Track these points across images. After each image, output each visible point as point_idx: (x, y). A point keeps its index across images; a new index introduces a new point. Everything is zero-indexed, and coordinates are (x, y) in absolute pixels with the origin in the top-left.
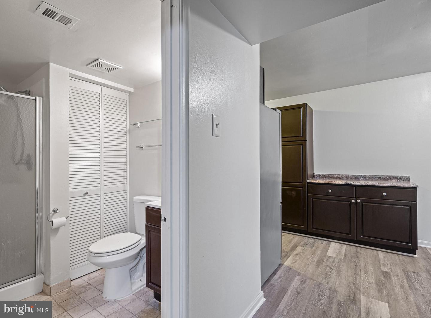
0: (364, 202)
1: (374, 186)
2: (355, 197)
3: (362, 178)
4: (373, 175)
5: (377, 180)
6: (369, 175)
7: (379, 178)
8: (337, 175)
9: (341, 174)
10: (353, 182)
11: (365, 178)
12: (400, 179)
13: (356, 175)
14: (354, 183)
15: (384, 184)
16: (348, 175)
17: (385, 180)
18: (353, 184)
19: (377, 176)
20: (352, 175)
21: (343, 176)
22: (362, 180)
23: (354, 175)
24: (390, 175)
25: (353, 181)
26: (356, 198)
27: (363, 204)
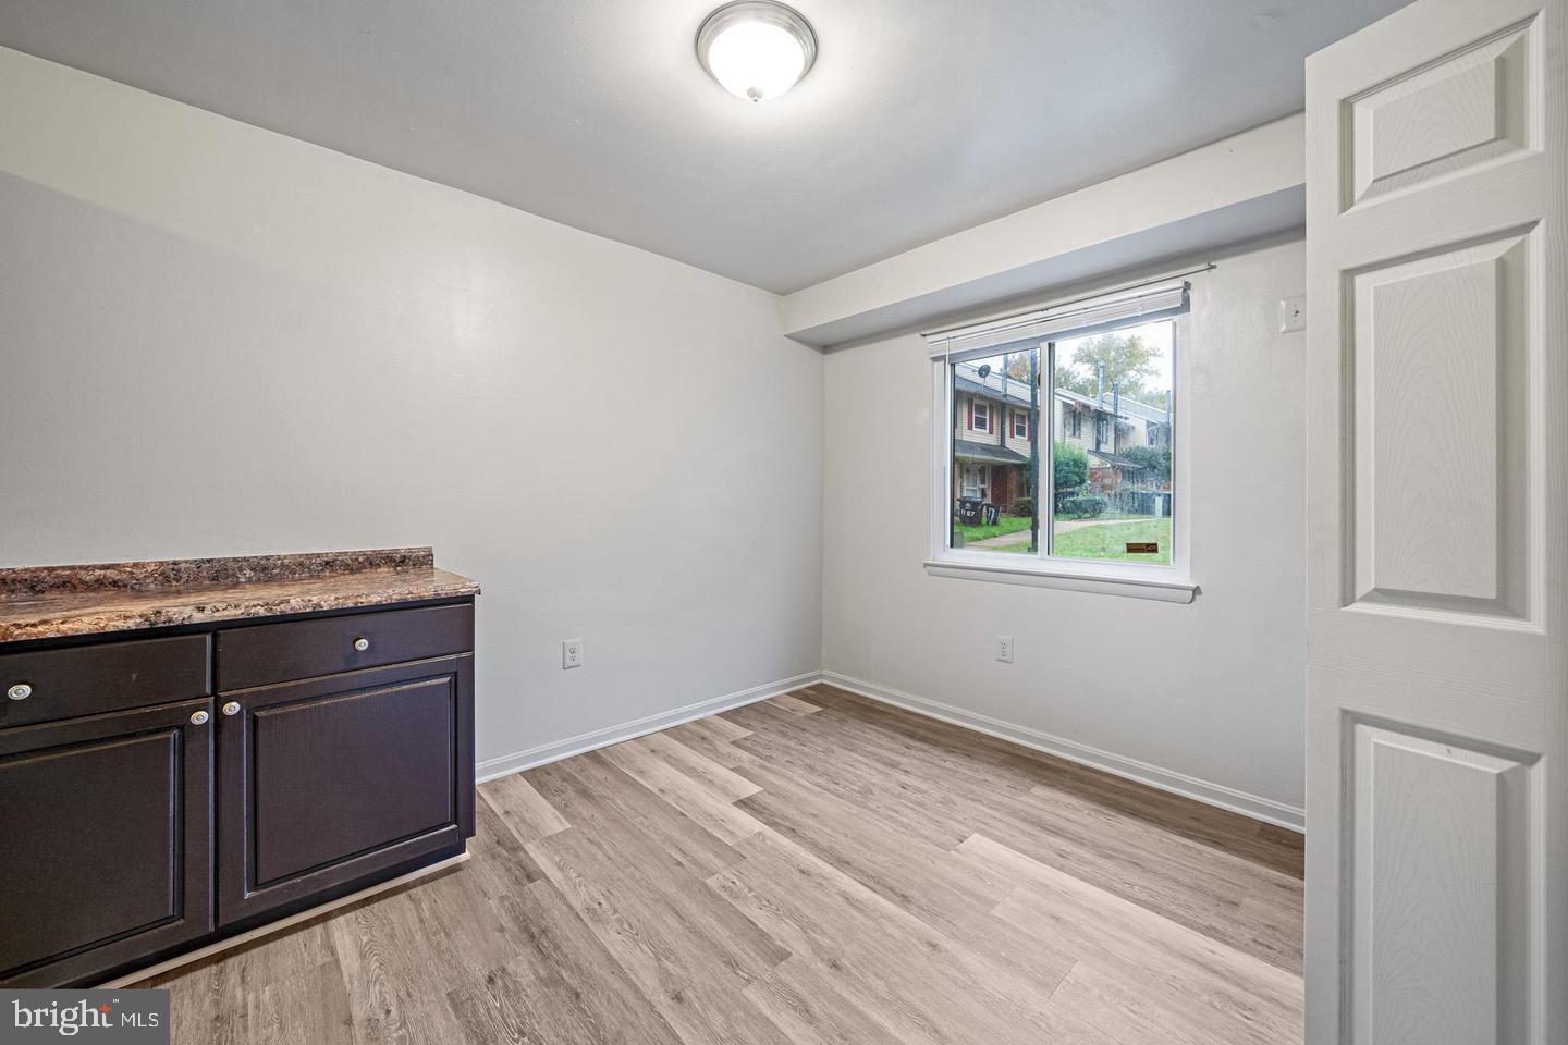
0: (262, 708)
1: (317, 616)
2: (208, 690)
3: (249, 573)
4: (301, 556)
5: (318, 577)
6: (283, 554)
7: (327, 563)
8: (103, 567)
9: (131, 561)
10: (201, 609)
11: (264, 569)
12: (403, 560)
13: (219, 560)
14: (208, 612)
15: (360, 600)
16: (175, 563)
17: (352, 571)
18: (198, 618)
19: (319, 555)
20: (199, 564)
21: (140, 574)
22: (249, 581)
23: (209, 561)
24: (368, 548)
25: (203, 598)
26: (214, 692)
27: (255, 721)
